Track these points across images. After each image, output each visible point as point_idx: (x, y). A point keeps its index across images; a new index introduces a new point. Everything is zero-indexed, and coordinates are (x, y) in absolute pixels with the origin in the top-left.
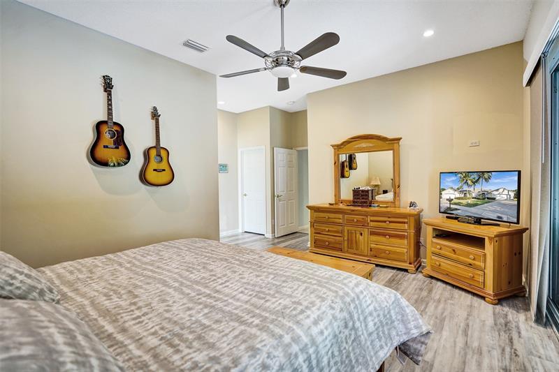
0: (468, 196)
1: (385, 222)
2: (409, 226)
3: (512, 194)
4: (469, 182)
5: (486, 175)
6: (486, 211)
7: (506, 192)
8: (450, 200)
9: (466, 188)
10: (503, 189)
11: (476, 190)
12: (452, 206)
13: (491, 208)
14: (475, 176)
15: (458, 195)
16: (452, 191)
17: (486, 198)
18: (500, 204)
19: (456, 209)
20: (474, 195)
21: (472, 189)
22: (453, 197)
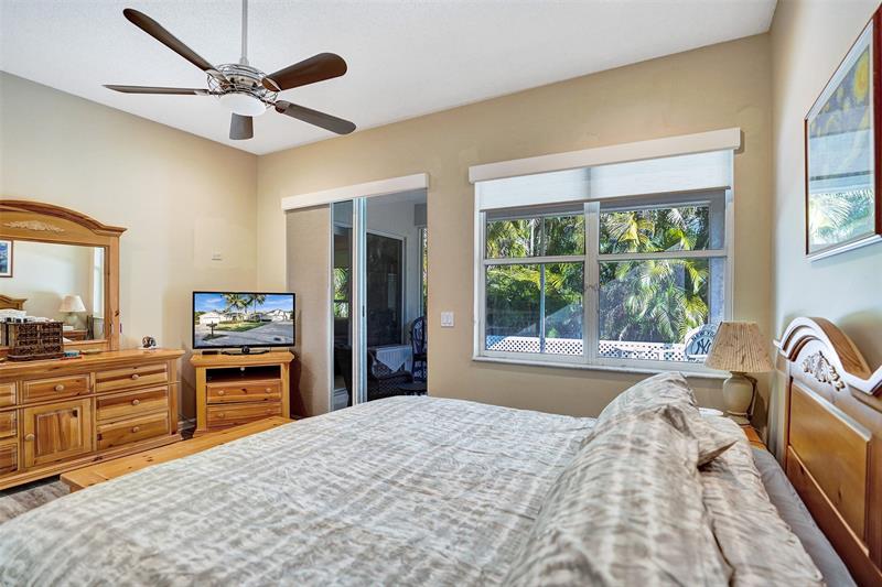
0: (238, 318)
1: (130, 376)
2: (170, 376)
3: (289, 316)
4: (239, 304)
5: (259, 297)
6: (263, 335)
7: (282, 313)
8: (213, 326)
9: (234, 310)
10: (279, 311)
11: (248, 313)
12: (215, 332)
13: (268, 331)
14: (247, 298)
15: (223, 319)
16: (215, 315)
17: (261, 320)
18: (277, 326)
19: (222, 336)
20: (245, 318)
21: (243, 311)
22: (216, 321)
